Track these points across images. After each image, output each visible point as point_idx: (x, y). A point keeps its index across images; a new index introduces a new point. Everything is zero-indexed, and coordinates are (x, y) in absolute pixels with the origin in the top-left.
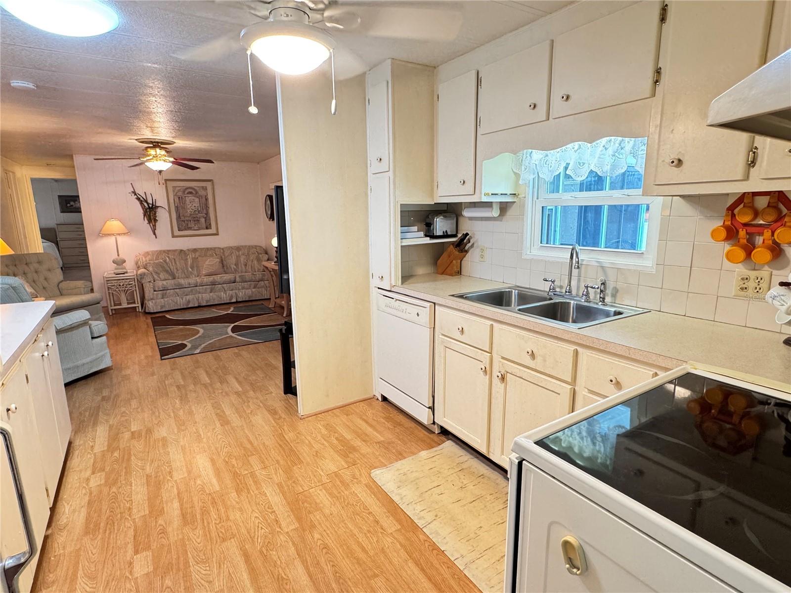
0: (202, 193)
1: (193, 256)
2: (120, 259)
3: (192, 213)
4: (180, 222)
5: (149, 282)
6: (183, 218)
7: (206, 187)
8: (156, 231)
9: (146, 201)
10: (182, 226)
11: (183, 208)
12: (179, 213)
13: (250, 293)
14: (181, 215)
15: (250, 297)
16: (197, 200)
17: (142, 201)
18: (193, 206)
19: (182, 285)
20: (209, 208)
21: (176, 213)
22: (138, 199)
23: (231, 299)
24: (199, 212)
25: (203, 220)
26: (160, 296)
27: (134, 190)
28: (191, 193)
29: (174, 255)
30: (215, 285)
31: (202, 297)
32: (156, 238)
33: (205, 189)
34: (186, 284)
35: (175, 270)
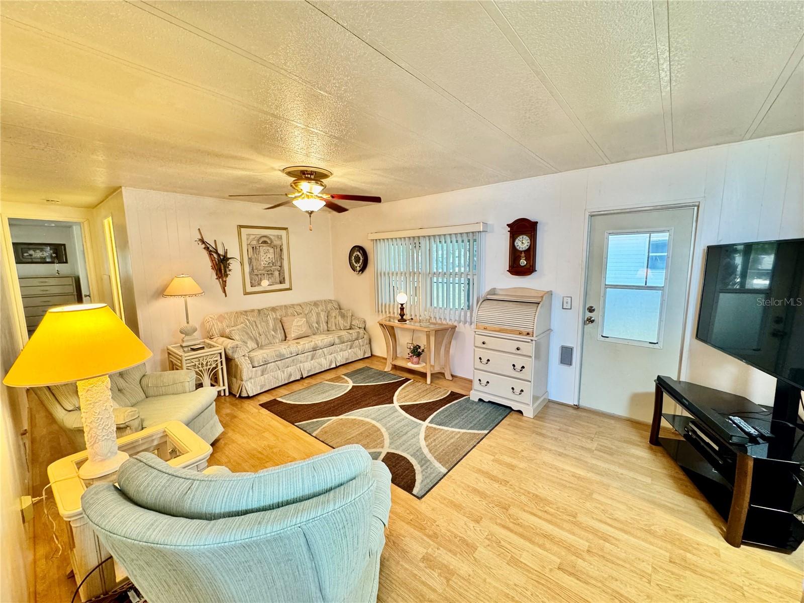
0: (277, 242)
1: (275, 316)
2: (191, 327)
3: (266, 265)
4: (253, 276)
5: (244, 356)
6: (256, 271)
7: (281, 236)
8: (226, 288)
9: (217, 252)
10: (255, 281)
11: (257, 260)
12: (253, 265)
13: (347, 354)
14: (254, 268)
15: (347, 359)
16: (271, 250)
17: (211, 251)
18: (268, 257)
19: (284, 355)
20: (283, 259)
21: (250, 265)
22: (207, 248)
23: (330, 365)
24: (273, 264)
25: (277, 273)
26: (259, 373)
27: (202, 237)
28: (265, 242)
29: (253, 316)
30: (316, 350)
31: (304, 367)
32: (226, 296)
33: (280, 237)
34: (289, 353)
35: (257, 335)
